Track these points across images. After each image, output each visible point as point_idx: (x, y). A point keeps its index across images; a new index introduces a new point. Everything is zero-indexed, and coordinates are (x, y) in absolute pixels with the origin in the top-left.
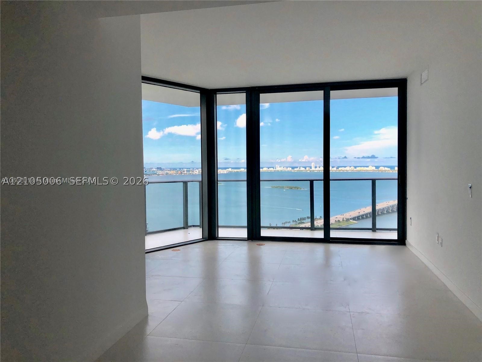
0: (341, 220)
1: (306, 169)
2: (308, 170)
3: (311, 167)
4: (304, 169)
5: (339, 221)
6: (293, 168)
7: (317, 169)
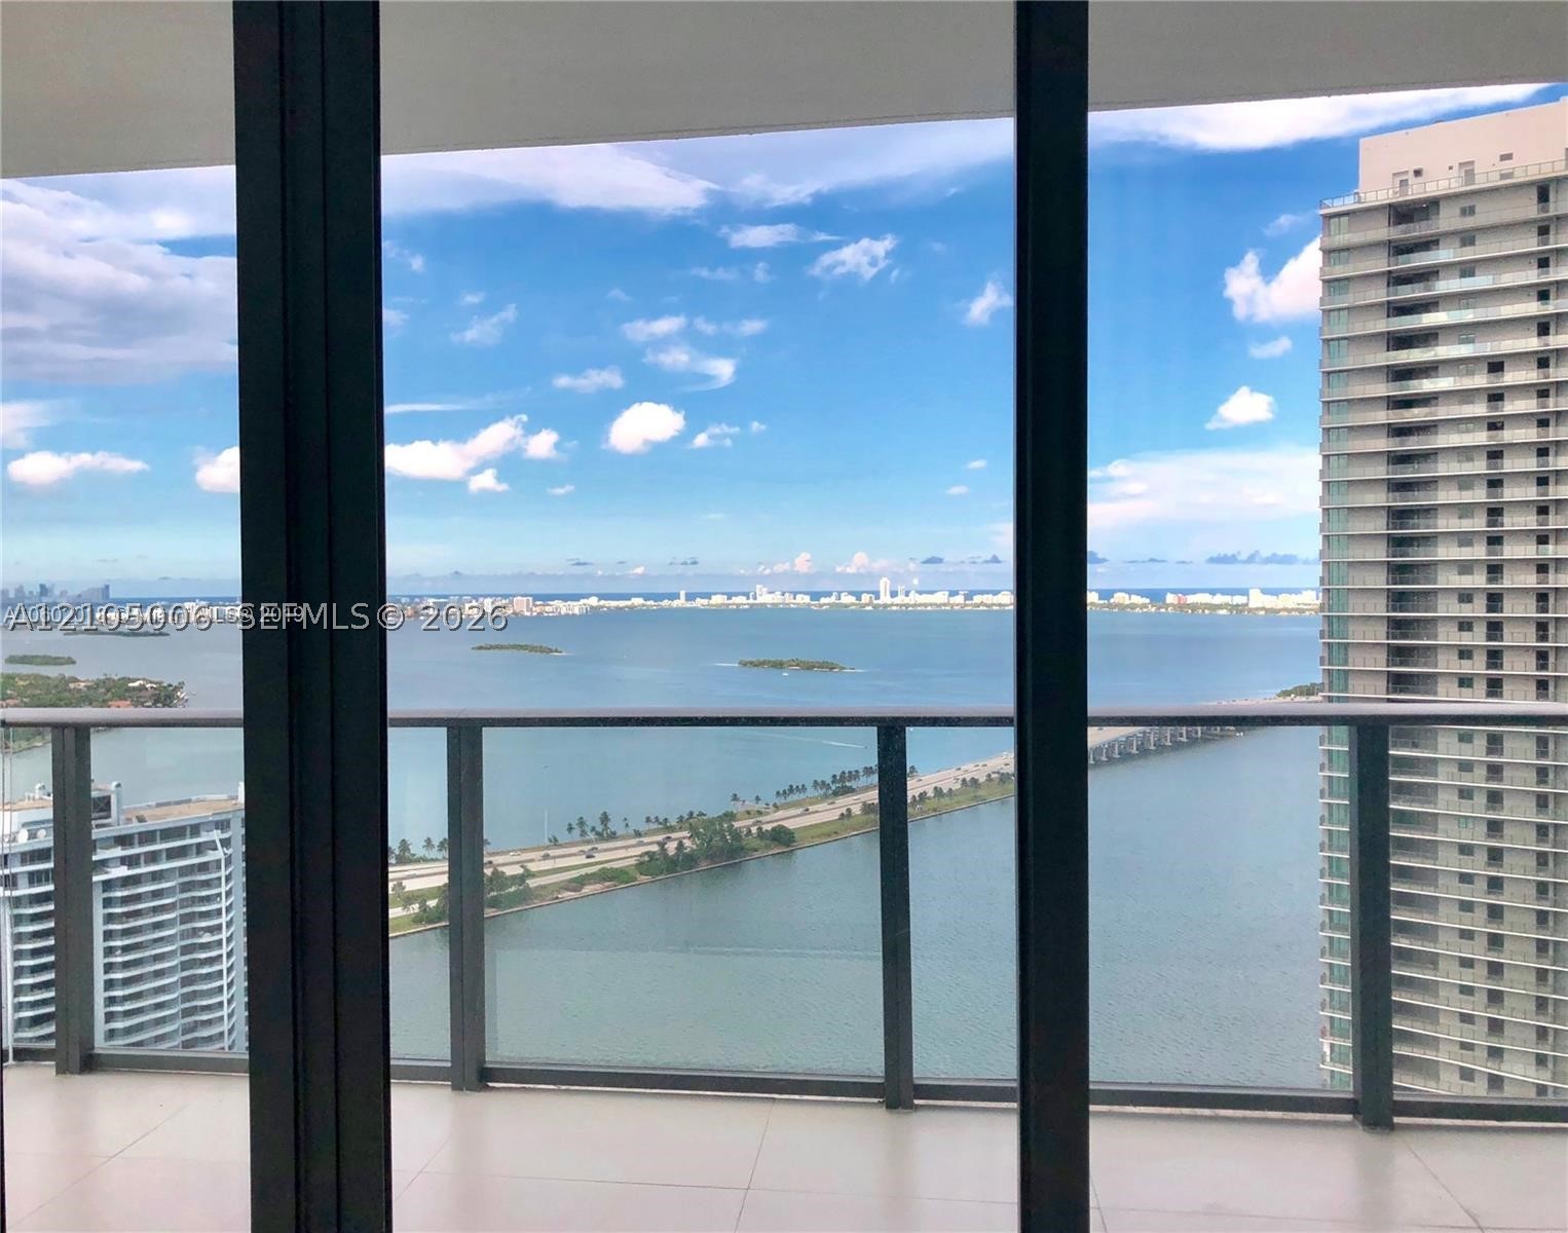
0: (982, 779)
1: (859, 599)
2: (867, 605)
3: (877, 595)
4: (851, 599)
5: (974, 781)
6: (815, 596)
7: (897, 600)
